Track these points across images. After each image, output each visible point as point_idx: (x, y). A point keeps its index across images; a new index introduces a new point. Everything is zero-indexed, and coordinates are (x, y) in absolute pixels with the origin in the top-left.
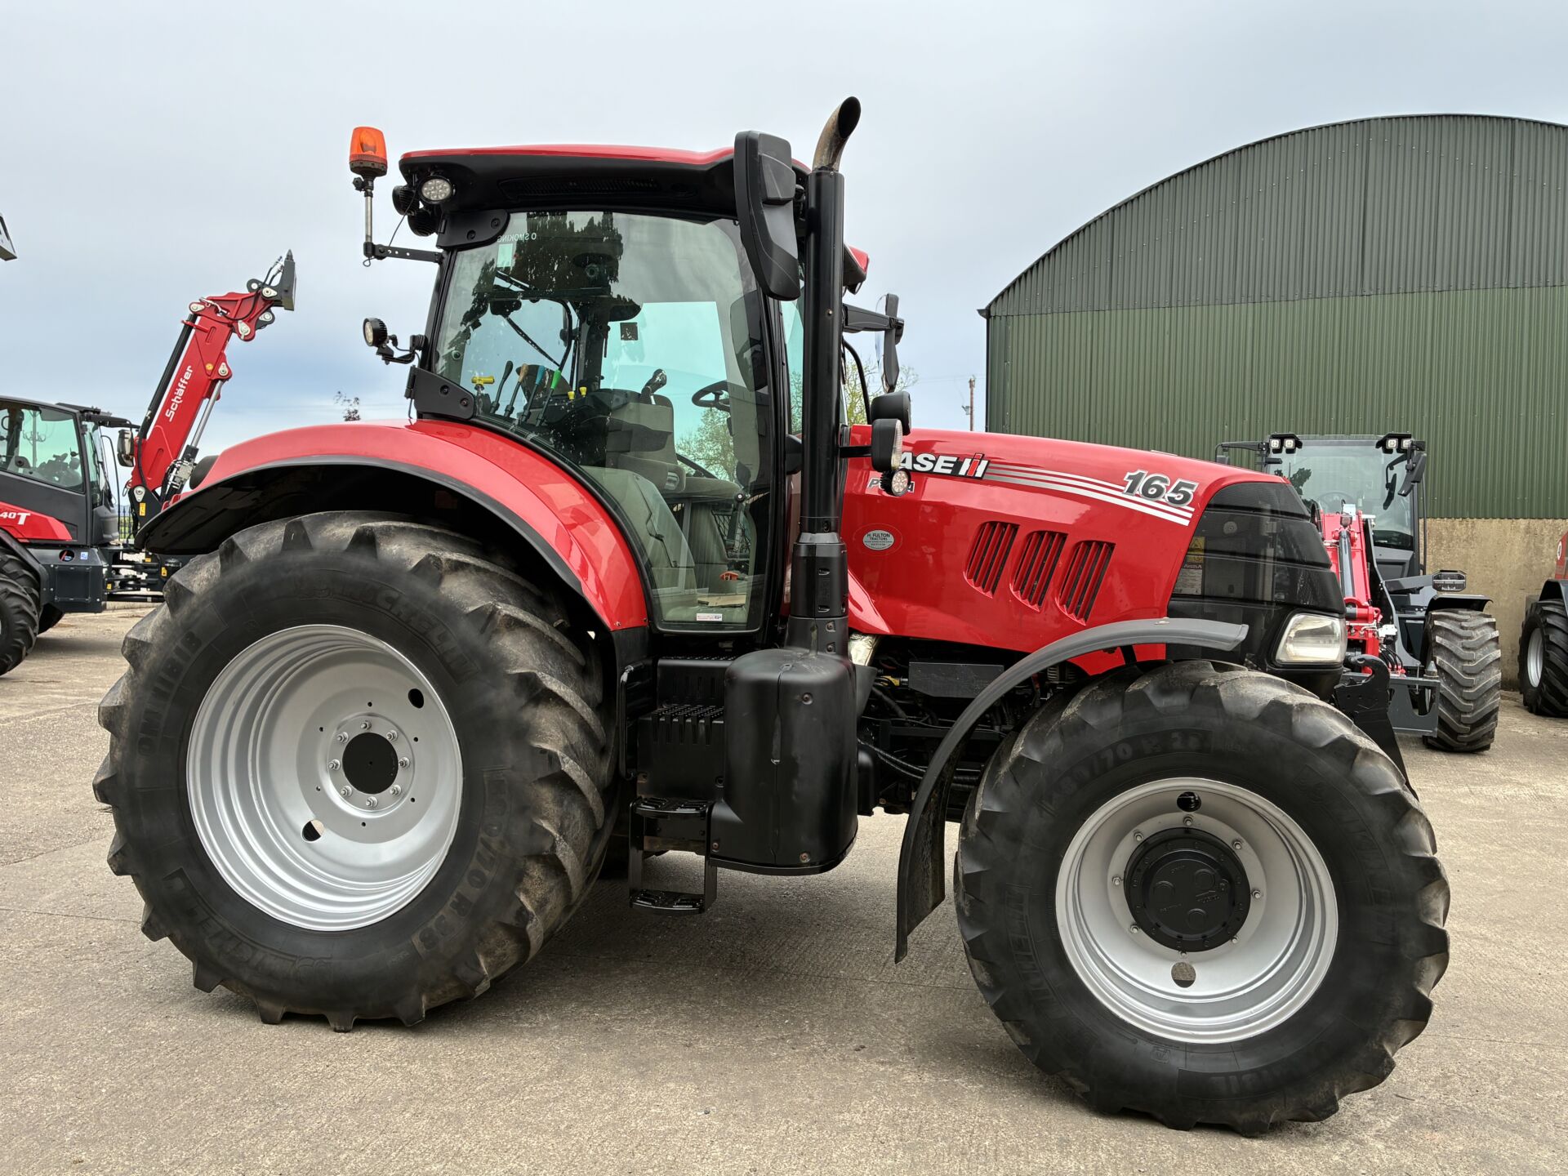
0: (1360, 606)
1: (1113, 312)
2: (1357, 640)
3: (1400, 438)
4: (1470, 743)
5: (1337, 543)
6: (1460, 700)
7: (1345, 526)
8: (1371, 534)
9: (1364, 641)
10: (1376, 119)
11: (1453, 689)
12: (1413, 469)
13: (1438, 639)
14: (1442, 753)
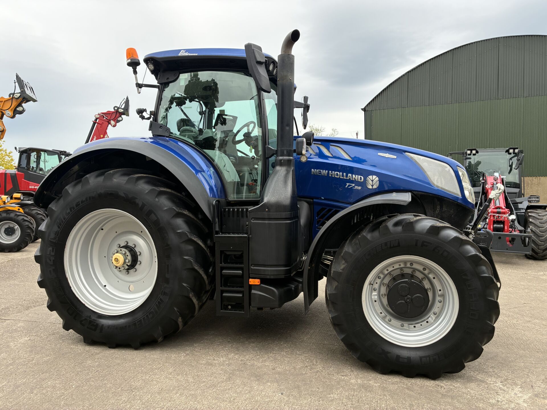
1: (409, 108)
3: (514, 149)
4: (542, 257)
5: (493, 187)
6: (539, 242)
7: (495, 181)
8: (505, 183)
9: (504, 221)
10: (501, 37)
11: (536, 237)
12: (519, 160)
13: (530, 220)
14: (532, 260)
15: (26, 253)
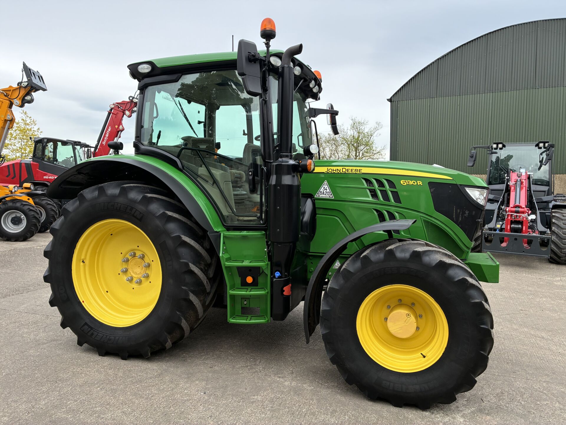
0: (521, 208)
1: (438, 98)
2: (520, 221)
3: (544, 143)
4: (565, 261)
5: (516, 184)
6: (562, 244)
7: (519, 177)
8: (531, 180)
9: (522, 221)
11: (559, 240)
12: (549, 155)
13: (553, 220)
14: (555, 264)
15: (32, 243)
